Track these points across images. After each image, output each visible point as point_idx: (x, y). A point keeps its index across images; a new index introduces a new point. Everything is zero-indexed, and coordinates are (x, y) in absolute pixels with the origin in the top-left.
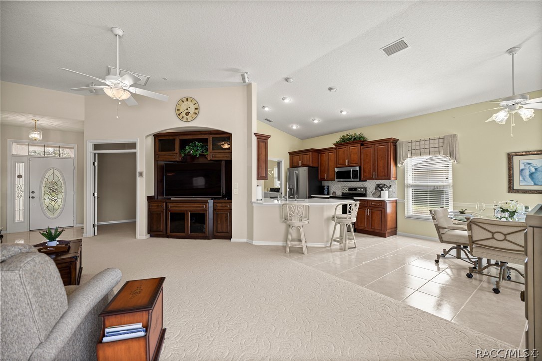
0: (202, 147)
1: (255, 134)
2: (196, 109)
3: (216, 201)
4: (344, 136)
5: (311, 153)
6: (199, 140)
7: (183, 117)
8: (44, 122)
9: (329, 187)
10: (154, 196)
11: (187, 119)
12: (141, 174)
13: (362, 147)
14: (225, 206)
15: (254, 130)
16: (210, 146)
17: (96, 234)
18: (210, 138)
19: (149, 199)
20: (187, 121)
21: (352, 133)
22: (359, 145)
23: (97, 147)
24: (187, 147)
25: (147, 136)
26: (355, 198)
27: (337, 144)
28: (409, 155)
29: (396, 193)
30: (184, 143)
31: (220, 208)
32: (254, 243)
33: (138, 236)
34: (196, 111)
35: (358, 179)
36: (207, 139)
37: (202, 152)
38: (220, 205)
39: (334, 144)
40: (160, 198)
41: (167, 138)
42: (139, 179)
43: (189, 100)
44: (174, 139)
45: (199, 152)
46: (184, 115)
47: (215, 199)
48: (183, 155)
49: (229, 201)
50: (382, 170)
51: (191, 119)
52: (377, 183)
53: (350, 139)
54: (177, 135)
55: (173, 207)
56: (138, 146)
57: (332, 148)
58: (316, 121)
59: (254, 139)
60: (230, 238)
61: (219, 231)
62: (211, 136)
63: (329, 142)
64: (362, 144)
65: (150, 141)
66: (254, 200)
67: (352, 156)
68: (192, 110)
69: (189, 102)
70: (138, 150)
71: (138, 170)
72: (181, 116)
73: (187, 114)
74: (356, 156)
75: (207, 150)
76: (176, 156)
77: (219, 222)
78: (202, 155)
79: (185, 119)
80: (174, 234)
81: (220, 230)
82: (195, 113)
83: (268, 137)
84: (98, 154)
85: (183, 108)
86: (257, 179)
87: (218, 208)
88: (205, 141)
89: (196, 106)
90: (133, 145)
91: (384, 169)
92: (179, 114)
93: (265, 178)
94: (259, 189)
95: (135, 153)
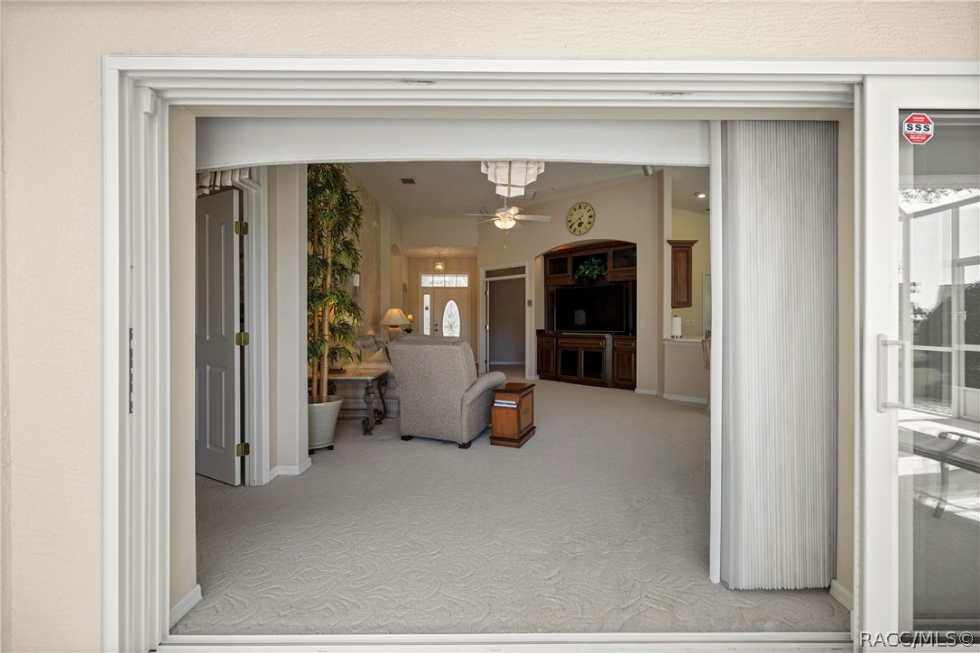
0: (600, 265)
1: (668, 241)
2: (590, 217)
3: (615, 337)
6: (596, 257)
7: (575, 230)
8: (445, 252)
10: (544, 331)
11: (580, 232)
12: (530, 302)
14: (628, 345)
15: (669, 234)
16: (610, 263)
18: (610, 252)
19: (539, 332)
20: (581, 234)
23: (489, 274)
24: (581, 267)
25: (536, 258)
30: (578, 262)
31: (622, 347)
32: (666, 396)
33: (527, 376)
34: (591, 220)
36: (606, 254)
37: (600, 272)
38: (622, 343)
40: (550, 332)
41: (558, 257)
42: (527, 308)
43: (583, 207)
44: (566, 258)
45: (596, 272)
46: (577, 227)
47: (616, 334)
48: (577, 277)
49: (633, 337)
51: (585, 230)
54: (569, 253)
55: (565, 343)
56: (527, 270)
59: (668, 249)
60: (633, 387)
61: (619, 378)
62: (612, 250)
65: (540, 263)
66: (666, 335)
68: (585, 220)
69: (582, 210)
70: (527, 275)
71: (527, 298)
72: (573, 229)
73: (580, 225)
75: (606, 268)
76: (568, 280)
77: (620, 366)
78: (600, 277)
79: (577, 232)
80: (564, 377)
81: (621, 376)
82: (589, 223)
83: (694, 243)
84: (490, 282)
85: (575, 218)
86: (673, 307)
87: (619, 346)
88: (603, 257)
89: (591, 213)
90: (522, 270)
92: (571, 227)
93: (688, 304)
94: (678, 321)
95: (524, 278)
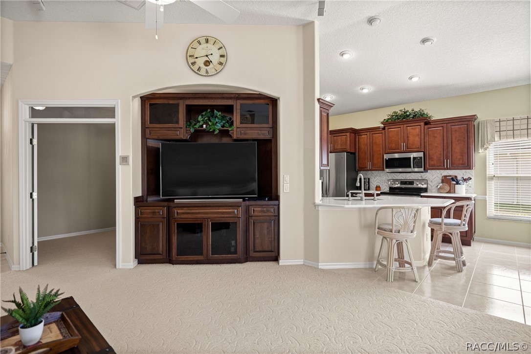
0: (224, 118)
1: (318, 100)
2: (222, 56)
4: (395, 112)
5: (348, 134)
6: (220, 108)
7: (199, 69)
9: (369, 179)
10: (142, 196)
11: (207, 72)
12: (125, 160)
13: (426, 127)
14: (268, 211)
15: (318, 93)
16: (236, 118)
17: (36, 263)
18: (237, 105)
19: (137, 201)
20: (207, 75)
21: (409, 108)
22: (422, 124)
24: (200, 118)
25: (134, 97)
26: (422, 194)
27: (387, 123)
28: (497, 139)
29: (473, 186)
30: (193, 111)
31: (260, 214)
32: (322, 266)
33: (120, 264)
34: (223, 60)
35: (422, 169)
36: (232, 106)
37: (223, 126)
38: (260, 209)
39: (382, 123)
40: (151, 199)
41: (166, 102)
42: (120, 169)
43: (211, 42)
44: (178, 105)
45: (219, 126)
46: (202, 65)
48: (192, 130)
49: (274, 202)
50: (459, 157)
51: (214, 72)
52: (444, 174)
53: (408, 116)
54: (181, 98)
55: (183, 213)
56: (119, 112)
57: (379, 128)
58: (365, 91)
59: (317, 107)
60: (276, 259)
61: (257, 250)
62: (239, 102)
63: (374, 121)
64: (426, 123)
65: (136, 105)
66: (317, 200)
67: (411, 138)
68: (215, 59)
69: (209, 45)
70: (118, 120)
71: (119, 152)
72: (195, 68)
73: (207, 63)
74: (417, 139)
75: (232, 124)
76: (181, 130)
77: (258, 236)
78: (224, 133)
79: (203, 72)
80: (184, 258)
81: (258, 248)
82: (221, 64)
83: (331, 106)
84: (39, 125)
85: (201, 51)
87: (256, 214)
88: (229, 109)
89: (222, 52)
90: (110, 112)
91: (462, 156)
92: (193, 64)
95: (114, 125)
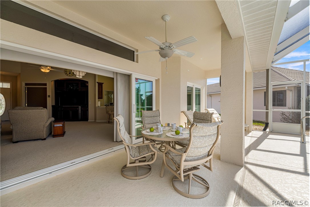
0: (76, 86)
1: (97, 82)
6: (75, 83)
7: (68, 75)
10: (55, 105)
11: (70, 75)
12: (49, 96)
14: (86, 109)
16: (80, 86)
18: (80, 83)
19: (53, 106)
23: (26, 84)
24: (70, 86)
25: (52, 81)
31: (84, 109)
32: (97, 121)
36: (78, 83)
37: (76, 88)
40: (57, 106)
42: (48, 98)
46: (69, 74)
47: (82, 106)
48: (68, 89)
49: (87, 107)
54: (65, 81)
56: (48, 85)
59: (97, 84)
60: (87, 120)
65: (53, 83)
66: (97, 106)
70: (48, 87)
71: (48, 94)
72: (67, 74)
73: (70, 73)
75: (78, 87)
77: (83, 115)
82: (73, 73)
83: (103, 83)
84: (27, 87)
85: (68, 71)
86: (98, 99)
90: (45, 85)
92: (66, 73)
93: (102, 98)
94: (99, 102)
95: (46, 88)
